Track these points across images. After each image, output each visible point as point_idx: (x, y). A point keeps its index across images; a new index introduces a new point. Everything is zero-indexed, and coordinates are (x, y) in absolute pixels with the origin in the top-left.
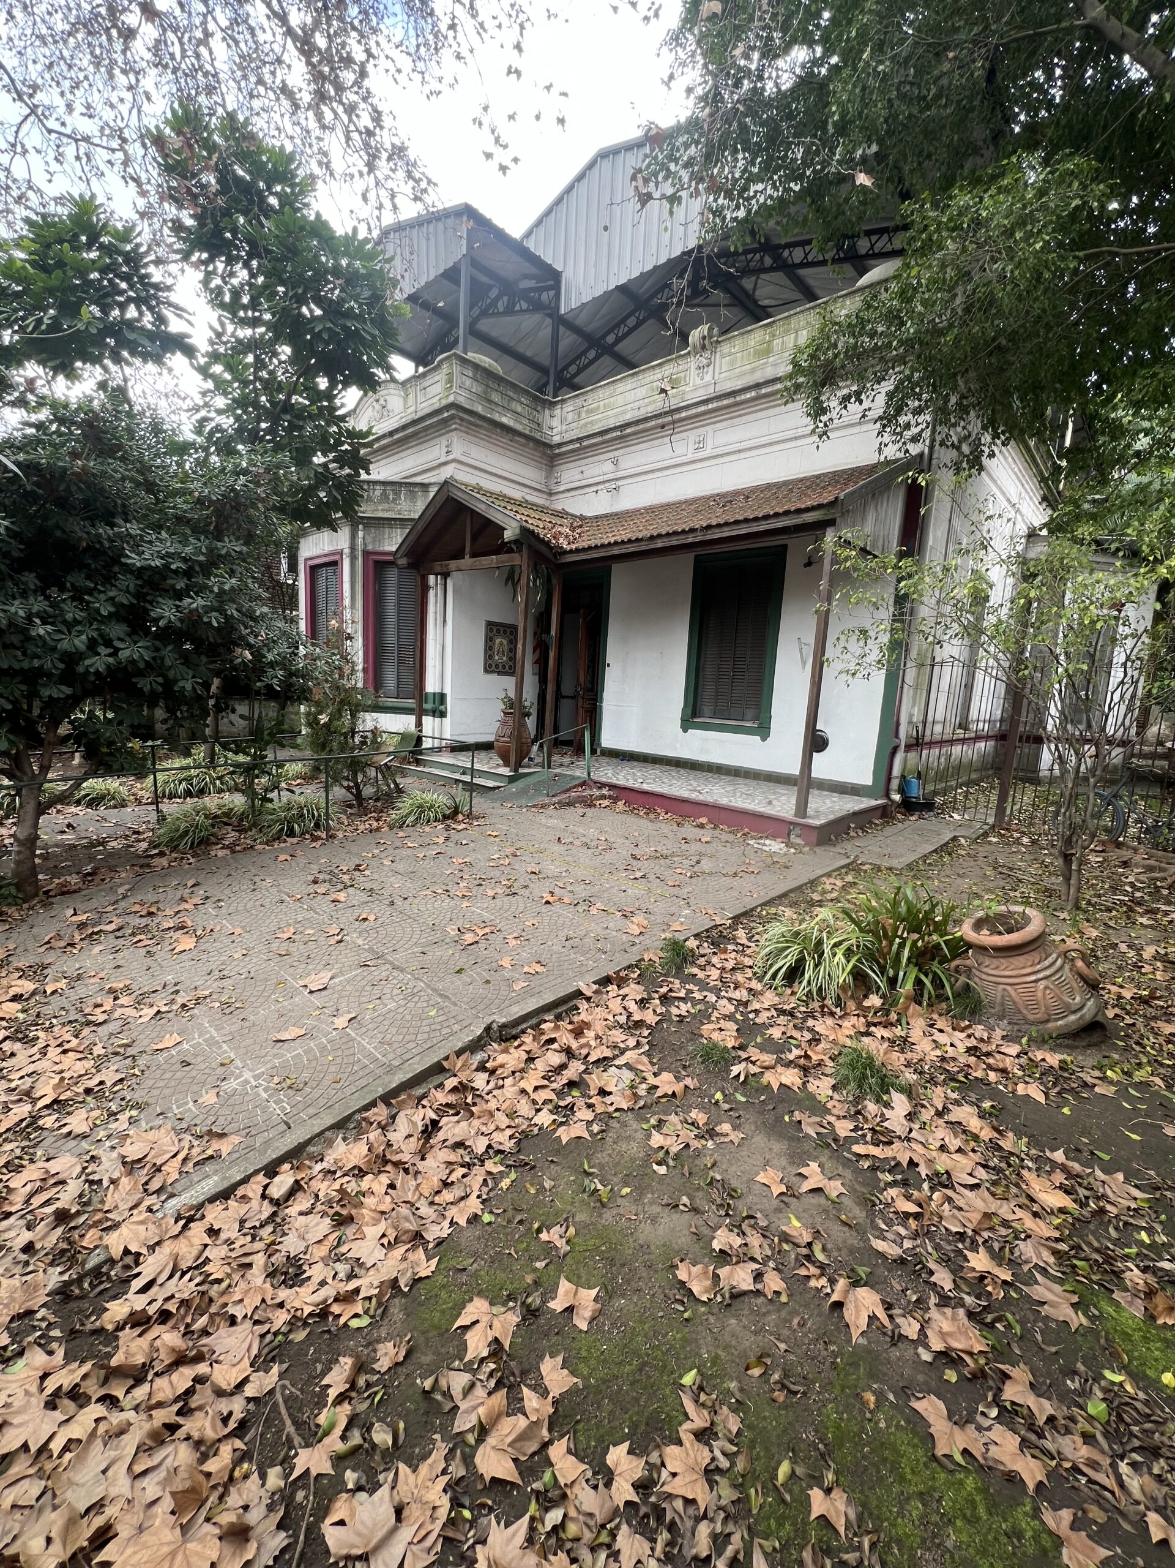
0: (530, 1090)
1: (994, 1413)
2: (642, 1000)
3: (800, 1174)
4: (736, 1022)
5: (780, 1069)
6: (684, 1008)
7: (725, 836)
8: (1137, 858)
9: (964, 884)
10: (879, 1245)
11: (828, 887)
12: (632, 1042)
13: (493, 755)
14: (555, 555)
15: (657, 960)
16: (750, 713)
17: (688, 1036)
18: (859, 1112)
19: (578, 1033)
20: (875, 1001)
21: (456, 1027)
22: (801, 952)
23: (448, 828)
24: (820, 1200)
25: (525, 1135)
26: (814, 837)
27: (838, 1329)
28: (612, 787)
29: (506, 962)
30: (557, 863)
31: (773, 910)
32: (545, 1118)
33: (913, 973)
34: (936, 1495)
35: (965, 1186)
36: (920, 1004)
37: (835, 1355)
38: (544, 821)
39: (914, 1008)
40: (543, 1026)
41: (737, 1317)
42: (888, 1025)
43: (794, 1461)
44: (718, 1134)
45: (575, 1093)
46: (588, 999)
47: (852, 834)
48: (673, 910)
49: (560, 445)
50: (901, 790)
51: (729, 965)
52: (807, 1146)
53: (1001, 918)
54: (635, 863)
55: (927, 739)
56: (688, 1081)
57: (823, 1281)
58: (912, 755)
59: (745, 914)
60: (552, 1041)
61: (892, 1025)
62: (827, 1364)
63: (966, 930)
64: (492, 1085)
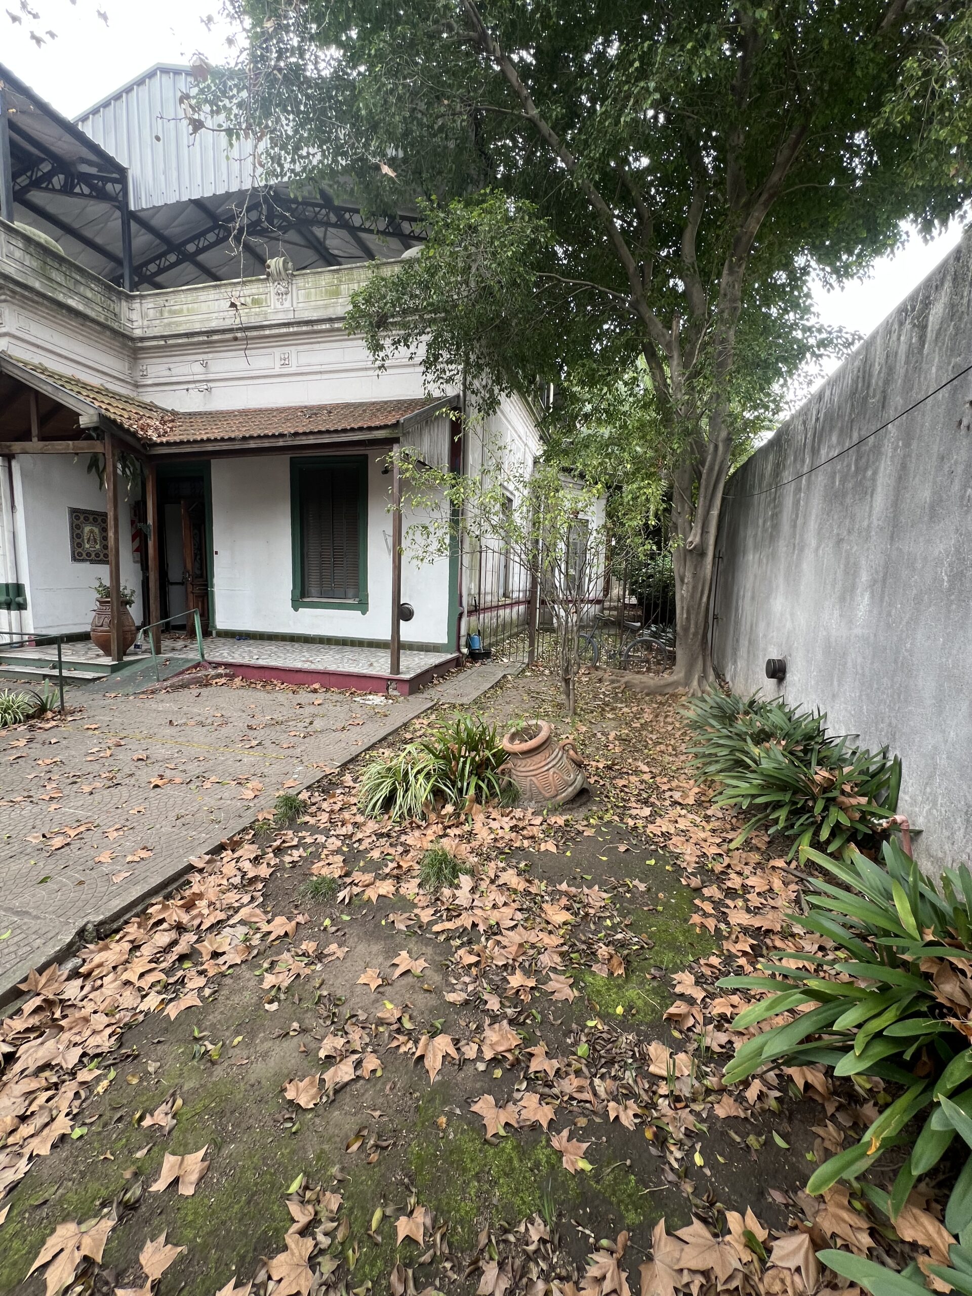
0: (134, 978)
1: (525, 1084)
2: (256, 858)
3: (394, 965)
4: (343, 854)
5: (378, 883)
6: (296, 854)
7: (336, 697)
8: (606, 676)
9: (510, 708)
10: (451, 997)
11: (418, 726)
12: (246, 899)
13: (92, 645)
14: (144, 445)
15: (271, 817)
16: (351, 592)
17: (301, 878)
18: (437, 899)
19: (189, 906)
20: (449, 808)
21: (39, 942)
22: (394, 783)
23: (32, 728)
24: (409, 979)
25: (128, 1026)
26: (406, 688)
27: (420, 1079)
28: (227, 665)
29: (105, 857)
30: (168, 746)
31: (374, 753)
32: (152, 1002)
33: (474, 780)
34: (487, 1169)
35: (508, 929)
36: (480, 804)
37: (418, 1099)
38: (154, 706)
39: (476, 806)
40: (149, 911)
41: (341, 1108)
42: (459, 825)
43: (385, 1206)
44: (326, 956)
45: (187, 965)
46: (201, 871)
47: (435, 682)
48: (287, 769)
49: (142, 339)
50: (468, 645)
51: (337, 807)
52: (398, 940)
53: (526, 730)
54: (251, 733)
55: (482, 606)
56: (300, 919)
57: (410, 1044)
58: (473, 618)
59: (351, 761)
60: (161, 922)
61: (462, 824)
62: (412, 1110)
63: (504, 743)
64: (87, 989)
